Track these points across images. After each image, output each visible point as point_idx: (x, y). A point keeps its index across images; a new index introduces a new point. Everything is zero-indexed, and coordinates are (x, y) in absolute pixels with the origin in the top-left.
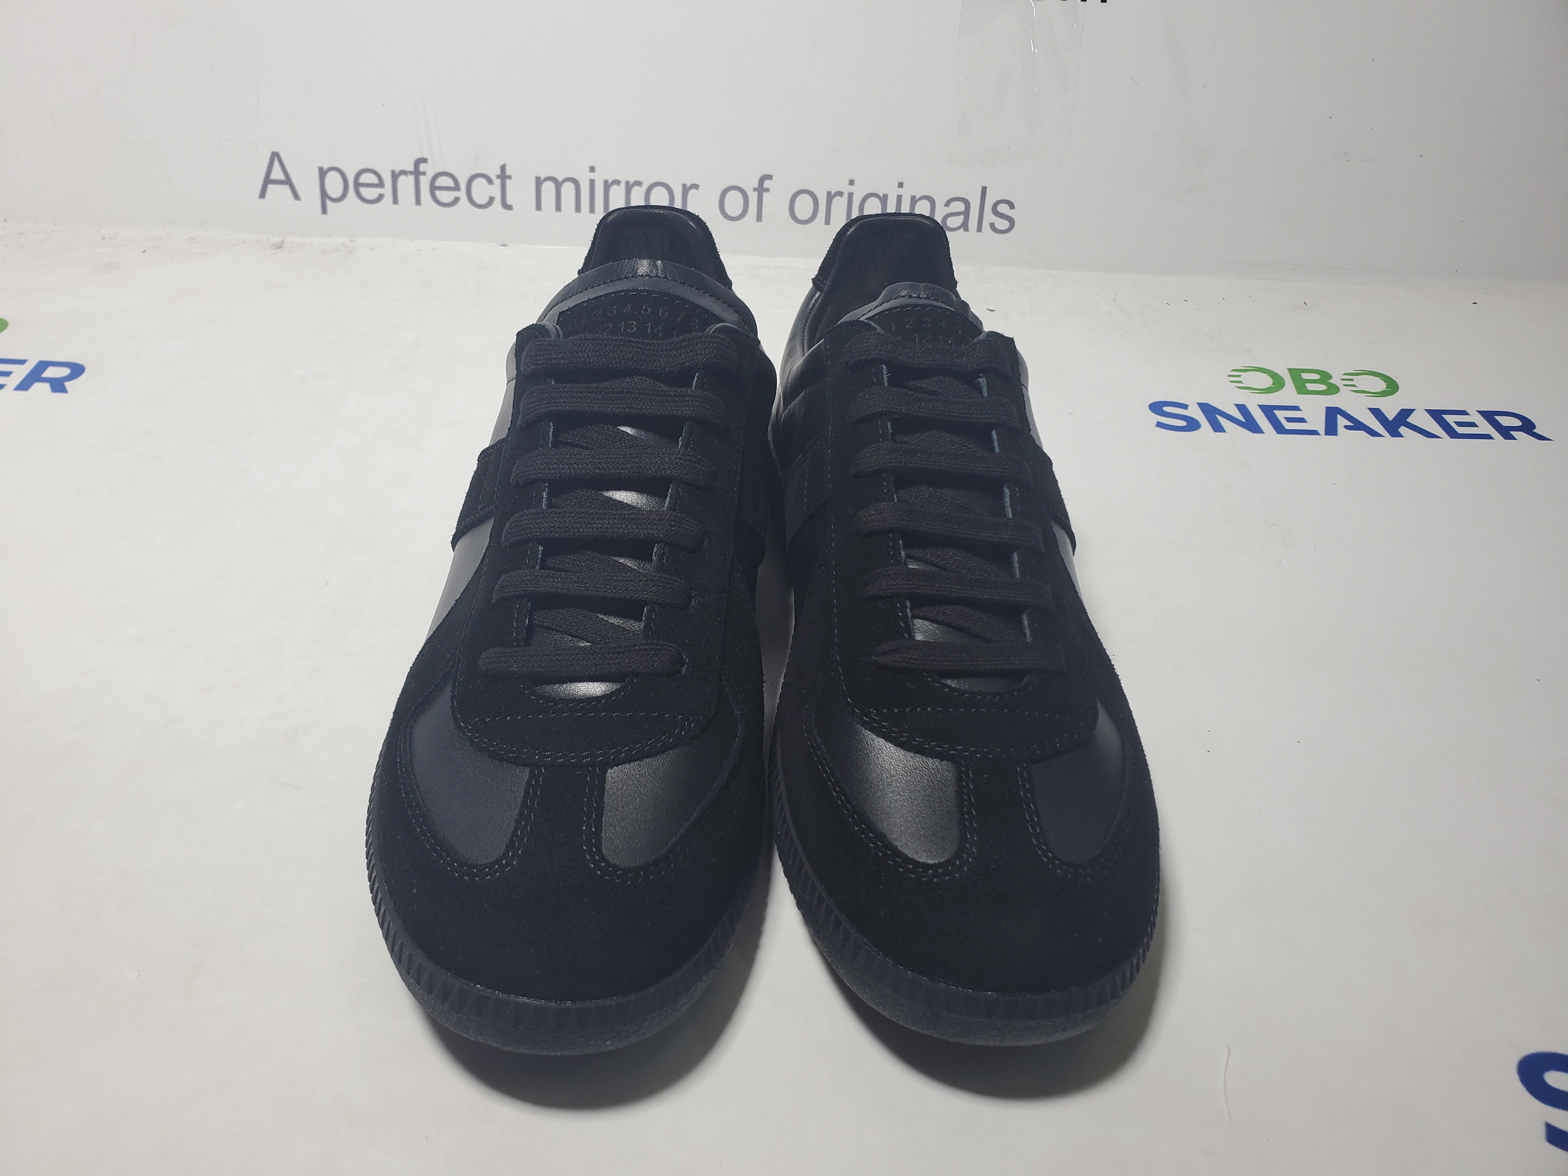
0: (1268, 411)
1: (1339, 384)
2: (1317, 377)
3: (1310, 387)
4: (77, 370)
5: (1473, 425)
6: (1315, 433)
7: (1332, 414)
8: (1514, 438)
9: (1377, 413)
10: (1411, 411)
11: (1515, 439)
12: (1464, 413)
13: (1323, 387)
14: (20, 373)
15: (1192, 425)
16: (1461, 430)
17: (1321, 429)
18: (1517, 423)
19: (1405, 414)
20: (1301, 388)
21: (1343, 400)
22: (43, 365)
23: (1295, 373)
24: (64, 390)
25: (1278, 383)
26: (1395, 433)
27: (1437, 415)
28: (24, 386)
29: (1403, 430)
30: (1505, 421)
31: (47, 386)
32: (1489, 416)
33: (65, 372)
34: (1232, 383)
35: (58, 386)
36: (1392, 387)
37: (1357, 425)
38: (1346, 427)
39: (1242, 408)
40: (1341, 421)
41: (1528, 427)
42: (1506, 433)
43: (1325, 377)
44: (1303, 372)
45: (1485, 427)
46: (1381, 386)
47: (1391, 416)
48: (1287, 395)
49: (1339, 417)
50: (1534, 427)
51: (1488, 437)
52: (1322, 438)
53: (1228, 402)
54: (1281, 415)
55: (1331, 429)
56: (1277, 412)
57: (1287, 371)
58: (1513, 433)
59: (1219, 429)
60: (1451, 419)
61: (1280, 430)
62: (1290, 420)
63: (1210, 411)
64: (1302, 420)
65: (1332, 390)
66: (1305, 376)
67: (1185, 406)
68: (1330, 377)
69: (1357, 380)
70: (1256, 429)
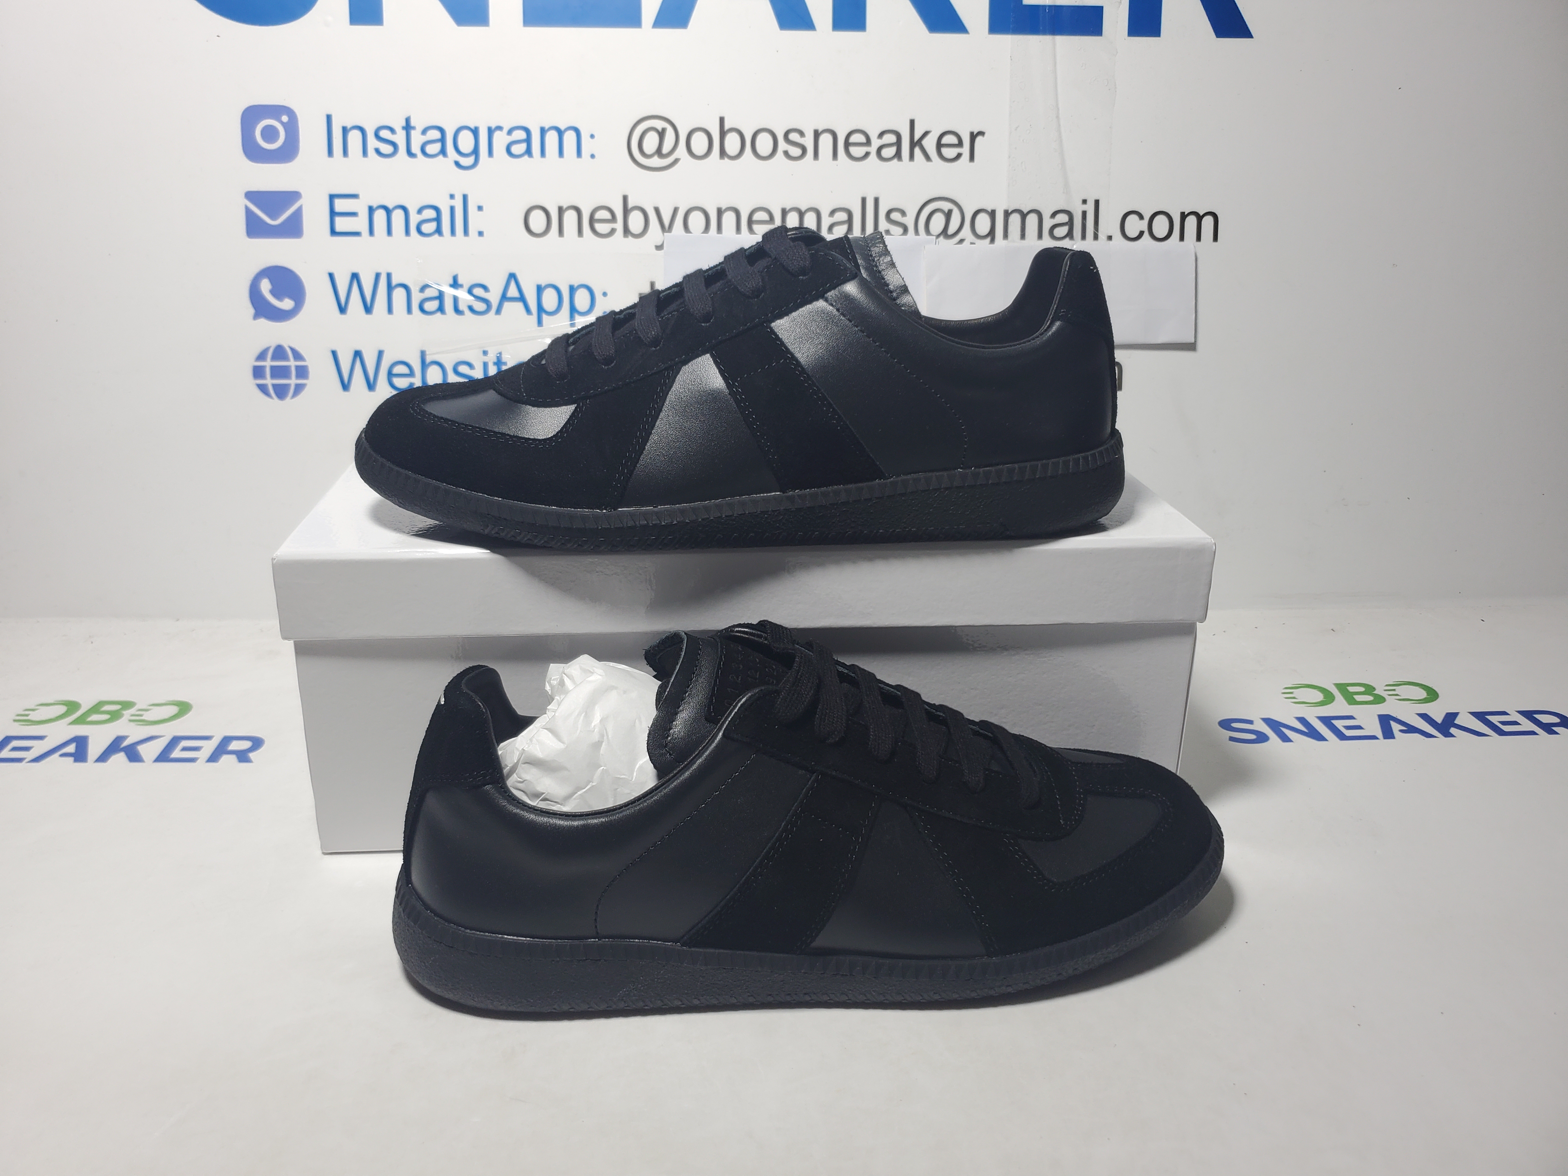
0: (1327, 721)
1: (1384, 694)
2: (1362, 689)
3: (1358, 698)
4: (257, 743)
5: (1516, 723)
6: (1374, 737)
7: (1385, 721)
8: (1555, 733)
9: (1425, 717)
10: (1456, 714)
11: (1557, 733)
12: (1504, 713)
13: (1371, 698)
14: (209, 747)
15: (1262, 738)
16: (1507, 728)
17: (1379, 733)
18: (1556, 720)
19: (1450, 718)
20: (1350, 699)
21: (1390, 708)
22: (227, 740)
23: (1342, 687)
24: (248, 760)
25: (1329, 698)
26: (1447, 734)
27: (1481, 716)
28: (214, 758)
29: (1453, 730)
30: (1544, 719)
31: (233, 758)
32: (1529, 715)
33: (247, 745)
34: (1287, 700)
35: (243, 757)
36: (1432, 695)
37: (1410, 729)
38: (1401, 731)
39: (1302, 720)
40: (1396, 727)
42: (1548, 728)
43: (1369, 689)
44: (1348, 686)
45: (1527, 725)
46: (1423, 694)
47: (1439, 719)
48: (1340, 707)
49: (1393, 723)
51: (1533, 733)
52: (1382, 742)
53: (1287, 715)
54: (1339, 724)
55: (1388, 734)
56: (1335, 722)
57: (1334, 686)
58: (1554, 728)
59: (1285, 739)
60: (1494, 719)
61: (1342, 737)
62: (1348, 728)
63: (1274, 725)
64: (1359, 727)
65: (1380, 700)
66: (1351, 689)
67: (1250, 722)
68: (1374, 689)
69: (1399, 690)
70: (1320, 737)
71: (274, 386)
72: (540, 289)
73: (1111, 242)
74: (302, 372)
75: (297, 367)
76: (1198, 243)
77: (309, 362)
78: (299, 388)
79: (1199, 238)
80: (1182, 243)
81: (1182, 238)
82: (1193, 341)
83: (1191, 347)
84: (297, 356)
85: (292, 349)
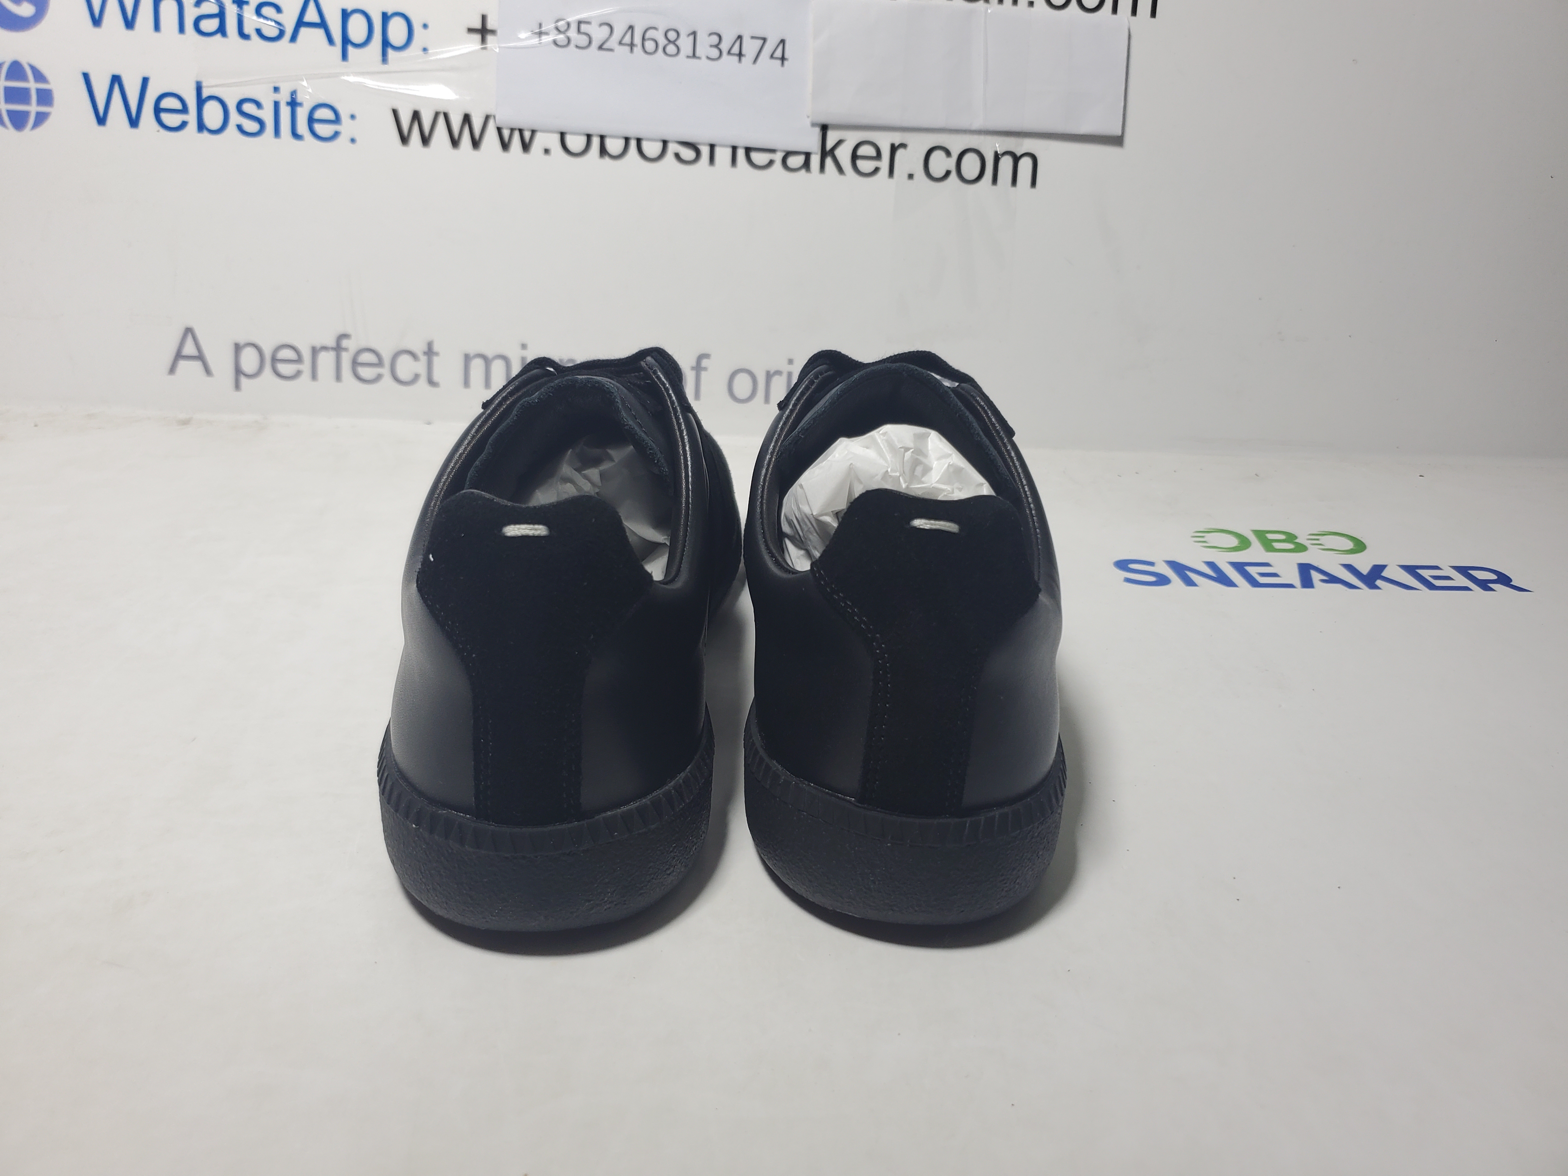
0: (1240, 567)
1: (1307, 543)
2: (1283, 537)
3: (1277, 545)
5: (1449, 578)
6: (1291, 586)
7: (1305, 571)
8: (1491, 589)
9: (1350, 568)
10: (1384, 567)
11: (1494, 590)
12: (1437, 568)
13: (1291, 546)
15: (1162, 580)
16: (1438, 583)
17: (1296, 579)
18: (1494, 577)
19: (1378, 570)
20: (1268, 546)
21: (1312, 557)
23: (1261, 535)
25: (1244, 543)
26: (1372, 586)
27: (1411, 570)
29: (1379, 583)
30: (1481, 575)
32: (1464, 571)
34: (1197, 544)
36: (1360, 546)
37: (1332, 579)
38: (1322, 580)
39: (1211, 565)
40: (1316, 576)
41: (1504, 580)
42: (1484, 585)
43: (1290, 537)
44: (1267, 533)
45: (1460, 580)
46: (1350, 545)
47: (1365, 570)
48: (1255, 553)
49: (1313, 572)
50: (1511, 580)
51: (1466, 589)
52: (1300, 592)
53: (1195, 558)
54: (1252, 570)
55: (1307, 582)
56: (1249, 569)
57: (1251, 533)
58: (1491, 585)
59: (1190, 583)
60: (1425, 573)
61: (1254, 583)
62: (1263, 575)
63: (1180, 569)
64: (1275, 575)
65: (1301, 548)
66: (1270, 536)
67: (1152, 564)
68: (1296, 537)
69: (1324, 539)
70: (1229, 583)
71: (9, 112)
72: (346, 15)
73: (1032, 9)
74: (45, 97)
75: (39, 91)
76: (1134, 18)
77: (54, 85)
78: (41, 118)
79: (1134, 12)
80: (1114, 16)
81: (1115, 10)
82: (1119, 133)
83: (1117, 141)
84: (39, 76)
85: (33, 68)
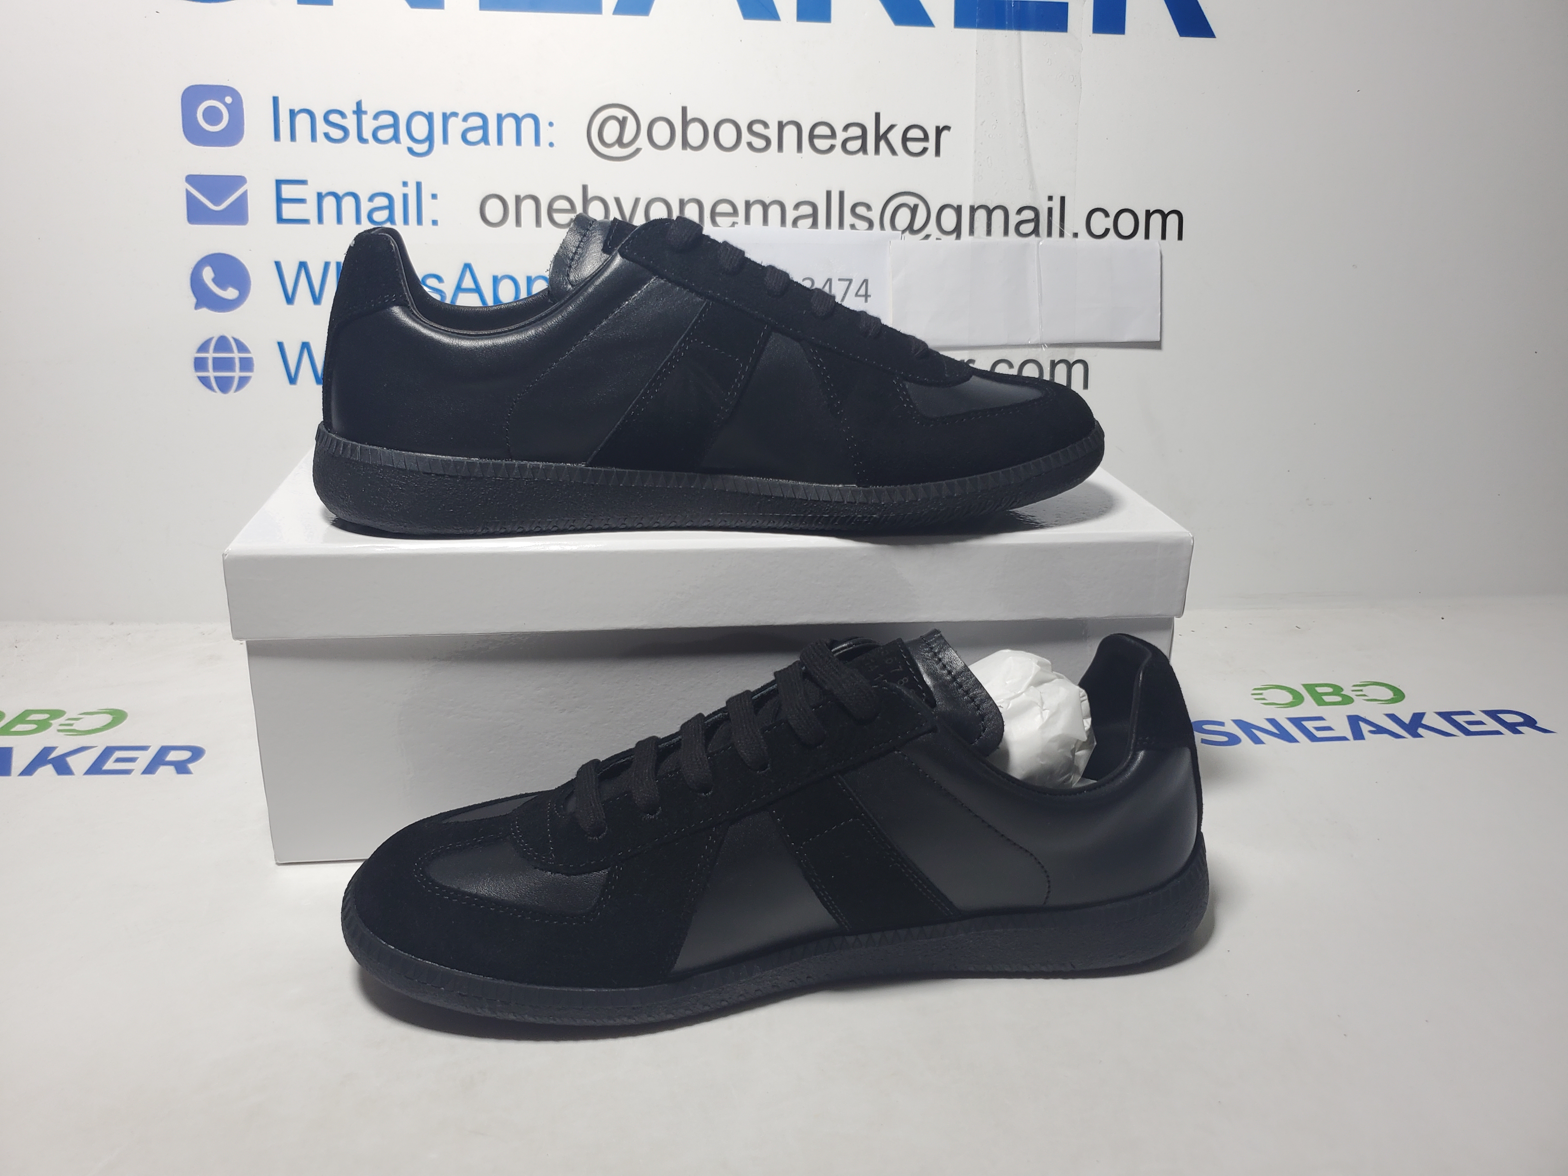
0: (1297, 722)
1: (1352, 695)
2: (1330, 690)
3: (1327, 699)
4: (197, 753)
5: (1481, 723)
6: (1344, 739)
7: (1354, 721)
8: (1520, 732)
9: (1393, 717)
10: (1422, 715)
11: (1522, 733)
12: (1469, 713)
13: (1339, 699)
14: (144, 758)
15: (1234, 740)
16: (1472, 728)
17: (1349, 735)
18: (1520, 719)
19: (1418, 718)
20: (1319, 700)
21: (1358, 708)
22: (164, 750)
23: (1310, 688)
24: (187, 771)
25: (1298, 699)
26: (1417, 735)
27: (1447, 716)
28: (150, 770)
29: (1421, 731)
30: (1510, 718)
31: (171, 769)
32: (1493, 714)
33: (186, 755)
34: (1257, 701)
35: (181, 768)
36: (1399, 695)
37: (1379, 730)
38: (1371, 732)
39: (1272, 721)
40: (1365, 728)
41: (1530, 722)
42: (1513, 728)
43: (1337, 690)
44: (1316, 687)
45: (1491, 725)
46: (1390, 694)
47: (1407, 719)
48: (1309, 708)
49: (1362, 724)
50: (1536, 722)
51: (1498, 733)
52: (1353, 743)
53: (1258, 716)
54: (1309, 725)
55: (1358, 735)
56: (1305, 723)
57: (1302, 687)
58: (1519, 728)
59: (1257, 741)
60: (1460, 719)
61: (1313, 738)
62: (1318, 729)
63: (1245, 726)
64: (1329, 729)
65: (1347, 700)
66: (1320, 690)
67: (1222, 724)
68: (1342, 689)
69: (1366, 690)
70: (1291, 739)
71: (216, 378)
72: (496, 280)
73: (1077, 239)
74: (247, 364)
75: (241, 359)
76: (1163, 241)
77: (254, 354)
78: (243, 381)
79: (1164, 237)
80: (1147, 241)
81: (1147, 236)
82: (1159, 339)
83: (1156, 345)
84: (242, 348)
85: (236, 340)
